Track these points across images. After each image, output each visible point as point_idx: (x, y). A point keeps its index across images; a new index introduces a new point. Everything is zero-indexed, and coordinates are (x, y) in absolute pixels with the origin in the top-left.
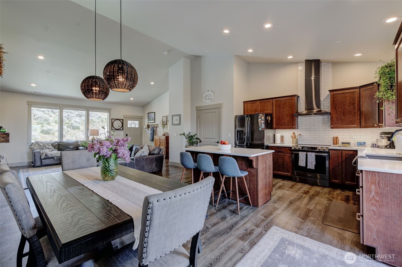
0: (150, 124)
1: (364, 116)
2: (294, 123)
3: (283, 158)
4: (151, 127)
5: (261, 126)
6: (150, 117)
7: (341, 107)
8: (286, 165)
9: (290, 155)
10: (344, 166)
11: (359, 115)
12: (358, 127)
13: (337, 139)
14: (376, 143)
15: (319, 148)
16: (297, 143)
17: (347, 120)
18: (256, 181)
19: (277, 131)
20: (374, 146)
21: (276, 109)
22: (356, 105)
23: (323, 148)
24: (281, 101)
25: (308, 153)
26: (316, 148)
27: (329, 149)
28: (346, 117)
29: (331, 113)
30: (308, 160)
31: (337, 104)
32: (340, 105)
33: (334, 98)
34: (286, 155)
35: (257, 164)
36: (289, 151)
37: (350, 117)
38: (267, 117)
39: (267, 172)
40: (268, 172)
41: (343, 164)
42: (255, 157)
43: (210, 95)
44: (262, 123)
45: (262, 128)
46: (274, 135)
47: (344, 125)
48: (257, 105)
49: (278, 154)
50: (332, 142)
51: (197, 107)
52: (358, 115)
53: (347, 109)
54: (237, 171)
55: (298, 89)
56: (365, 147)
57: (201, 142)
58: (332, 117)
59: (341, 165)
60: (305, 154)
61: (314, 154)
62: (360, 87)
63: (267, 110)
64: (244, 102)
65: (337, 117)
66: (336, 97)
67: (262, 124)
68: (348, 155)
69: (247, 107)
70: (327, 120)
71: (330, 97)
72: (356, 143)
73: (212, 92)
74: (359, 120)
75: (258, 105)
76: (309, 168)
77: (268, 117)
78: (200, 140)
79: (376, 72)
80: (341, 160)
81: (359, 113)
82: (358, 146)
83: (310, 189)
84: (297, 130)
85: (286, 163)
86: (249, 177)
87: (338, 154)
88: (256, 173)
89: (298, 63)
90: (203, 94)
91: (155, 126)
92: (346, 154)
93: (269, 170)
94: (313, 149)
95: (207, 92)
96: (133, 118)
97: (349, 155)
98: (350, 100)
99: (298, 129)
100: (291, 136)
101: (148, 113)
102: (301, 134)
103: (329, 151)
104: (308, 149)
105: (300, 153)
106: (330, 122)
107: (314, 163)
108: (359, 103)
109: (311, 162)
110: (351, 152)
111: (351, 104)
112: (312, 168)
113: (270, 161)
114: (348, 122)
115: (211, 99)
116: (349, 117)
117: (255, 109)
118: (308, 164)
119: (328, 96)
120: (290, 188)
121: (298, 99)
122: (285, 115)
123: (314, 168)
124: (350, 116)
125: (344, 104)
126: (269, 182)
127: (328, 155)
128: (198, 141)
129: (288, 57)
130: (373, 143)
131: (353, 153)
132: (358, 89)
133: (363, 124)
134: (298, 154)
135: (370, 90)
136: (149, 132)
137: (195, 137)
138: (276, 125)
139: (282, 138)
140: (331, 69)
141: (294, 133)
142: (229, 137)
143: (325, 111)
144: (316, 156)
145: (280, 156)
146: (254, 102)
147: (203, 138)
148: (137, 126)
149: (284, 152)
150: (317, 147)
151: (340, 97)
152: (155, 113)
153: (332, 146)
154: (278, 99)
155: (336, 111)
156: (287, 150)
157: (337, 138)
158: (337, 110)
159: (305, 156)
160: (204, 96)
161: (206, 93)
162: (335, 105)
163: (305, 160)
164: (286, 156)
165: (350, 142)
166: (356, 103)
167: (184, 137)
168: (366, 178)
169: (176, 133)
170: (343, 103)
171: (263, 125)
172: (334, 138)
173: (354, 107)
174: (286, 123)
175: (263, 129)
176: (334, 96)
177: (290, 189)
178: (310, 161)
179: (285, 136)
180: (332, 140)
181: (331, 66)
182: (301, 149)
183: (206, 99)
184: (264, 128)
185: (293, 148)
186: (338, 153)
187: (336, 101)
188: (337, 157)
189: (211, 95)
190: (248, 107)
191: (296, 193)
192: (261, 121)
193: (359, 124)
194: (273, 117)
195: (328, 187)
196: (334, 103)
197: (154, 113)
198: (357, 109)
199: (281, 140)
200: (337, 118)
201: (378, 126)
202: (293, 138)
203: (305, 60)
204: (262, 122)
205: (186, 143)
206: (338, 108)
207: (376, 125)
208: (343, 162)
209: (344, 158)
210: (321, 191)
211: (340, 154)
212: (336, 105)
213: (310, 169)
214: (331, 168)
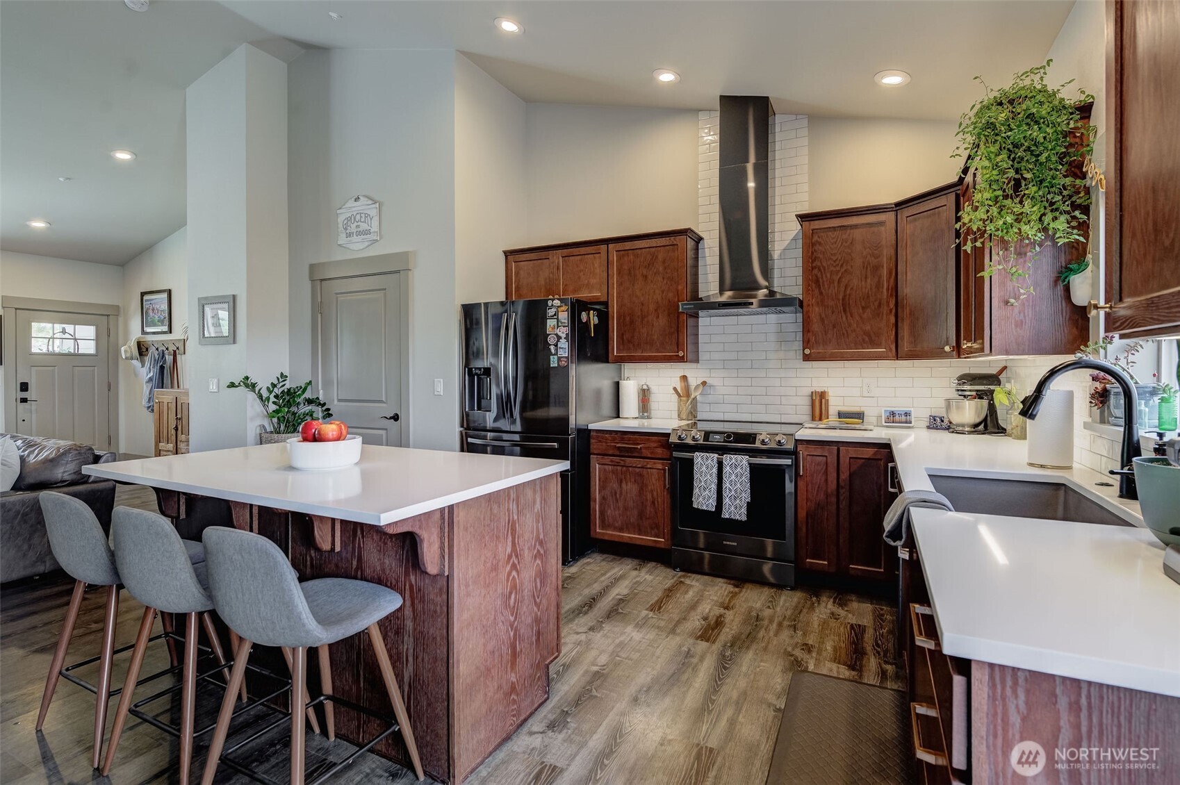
0: (149, 338)
1: (910, 314)
2: (681, 338)
3: (641, 475)
4: (152, 350)
5: (556, 350)
6: (150, 312)
7: (836, 278)
8: (649, 503)
9: (663, 464)
10: (844, 504)
11: (894, 311)
12: (890, 355)
13: (823, 401)
14: (942, 413)
15: (761, 437)
16: (693, 413)
17: (855, 331)
18: (445, 641)
19: (628, 368)
20: (938, 424)
21: (620, 284)
22: (885, 272)
23: (777, 438)
24: (639, 251)
25: (728, 459)
26: (750, 437)
27: (798, 442)
28: (852, 316)
29: (805, 304)
30: (726, 485)
31: (825, 270)
32: (832, 271)
33: (813, 245)
34: (649, 466)
35: (447, 549)
36: (659, 451)
37: (865, 316)
38: (584, 316)
39: (522, 575)
40: (528, 574)
41: (841, 498)
42: (438, 515)
43: (363, 215)
44: (561, 338)
45: (559, 359)
46: (617, 384)
47: (845, 347)
48: (552, 265)
49: (622, 463)
50: (807, 409)
51: (312, 267)
52: (891, 310)
53: (855, 288)
54: (288, 618)
55: (700, 212)
56: (909, 427)
57: (330, 415)
58: (809, 317)
59: (834, 499)
60: (715, 460)
61: (744, 460)
62: (898, 204)
63: (589, 286)
64: (508, 254)
65: (823, 316)
66: (823, 242)
67: (558, 341)
68: (859, 460)
69: (517, 274)
70: (792, 328)
71: (800, 242)
72: (883, 412)
73: (370, 202)
74: (894, 329)
75: (558, 268)
76: (727, 516)
77: (589, 314)
78: (324, 408)
79: (960, 127)
80: (835, 482)
81: (892, 305)
82: (887, 427)
83: (727, 608)
84: (694, 365)
85: (649, 497)
86: (415, 618)
87: (825, 458)
88: (445, 597)
89: (700, 113)
90: (338, 211)
91: (172, 348)
92: (850, 458)
93: (538, 561)
94: (740, 442)
95: (351, 203)
96: (72, 313)
97: (863, 461)
98: (865, 253)
99: (697, 361)
100: (675, 389)
101: (143, 294)
102: (709, 381)
103: (796, 447)
104: (725, 441)
105: (698, 457)
106: (800, 336)
107: (746, 497)
108: (892, 265)
109: (736, 491)
110: (869, 453)
111: (867, 268)
112: (738, 517)
113: (542, 517)
114: (860, 338)
115: (367, 232)
116: (861, 317)
117: (548, 281)
118: (726, 501)
119: (794, 239)
120: (652, 609)
121: (697, 249)
122: (652, 307)
123: (744, 518)
124: (866, 314)
125: (845, 268)
126: (537, 620)
127: (792, 461)
128: (319, 412)
129: (660, 74)
130: (933, 415)
131: (875, 453)
132: (892, 215)
133: (905, 346)
134: (691, 462)
135: (929, 216)
136: (145, 372)
137: (308, 395)
138: (621, 347)
139: (645, 396)
140: (806, 141)
141: (684, 378)
142: (436, 393)
143: (783, 294)
144: (753, 467)
145: (630, 469)
146: (543, 254)
147: (339, 400)
148: (88, 347)
149: (645, 455)
150: (756, 434)
151: (832, 241)
152: (170, 292)
153: (807, 425)
154: (628, 245)
155: (821, 293)
156: (655, 445)
157: (822, 395)
158: (823, 291)
159: (715, 470)
160: (341, 219)
161: (346, 206)
162: (816, 271)
163: (714, 487)
164: (649, 470)
165: (862, 409)
166: (883, 267)
167: (251, 396)
168: (995, 714)
169: (216, 380)
170: (842, 265)
171: (564, 344)
172: (814, 398)
173: (879, 281)
174: (655, 337)
175: (563, 363)
176: (816, 238)
177: (651, 614)
178: (730, 490)
179: (654, 389)
180: (807, 401)
181: (807, 129)
182: (701, 442)
183: (349, 235)
184: (567, 358)
185: (673, 439)
186: (826, 456)
187: (821, 256)
188: (823, 471)
189: (367, 215)
190: (522, 272)
191: (671, 636)
192: (558, 327)
193: (892, 344)
194: (610, 316)
195: (793, 589)
196: (814, 265)
197: (165, 295)
198: (888, 289)
199: (641, 404)
200: (822, 320)
201: (953, 351)
202: (679, 395)
203: (721, 96)
204: (560, 334)
205: (266, 423)
206: (826, 284)
207: (947, 349)
208: (842, 487)
209: (844, 476)
210: (767, 613)
211: (832, 459)
212: (821, 272)
213: (730, 521)
214: (802, 514)
